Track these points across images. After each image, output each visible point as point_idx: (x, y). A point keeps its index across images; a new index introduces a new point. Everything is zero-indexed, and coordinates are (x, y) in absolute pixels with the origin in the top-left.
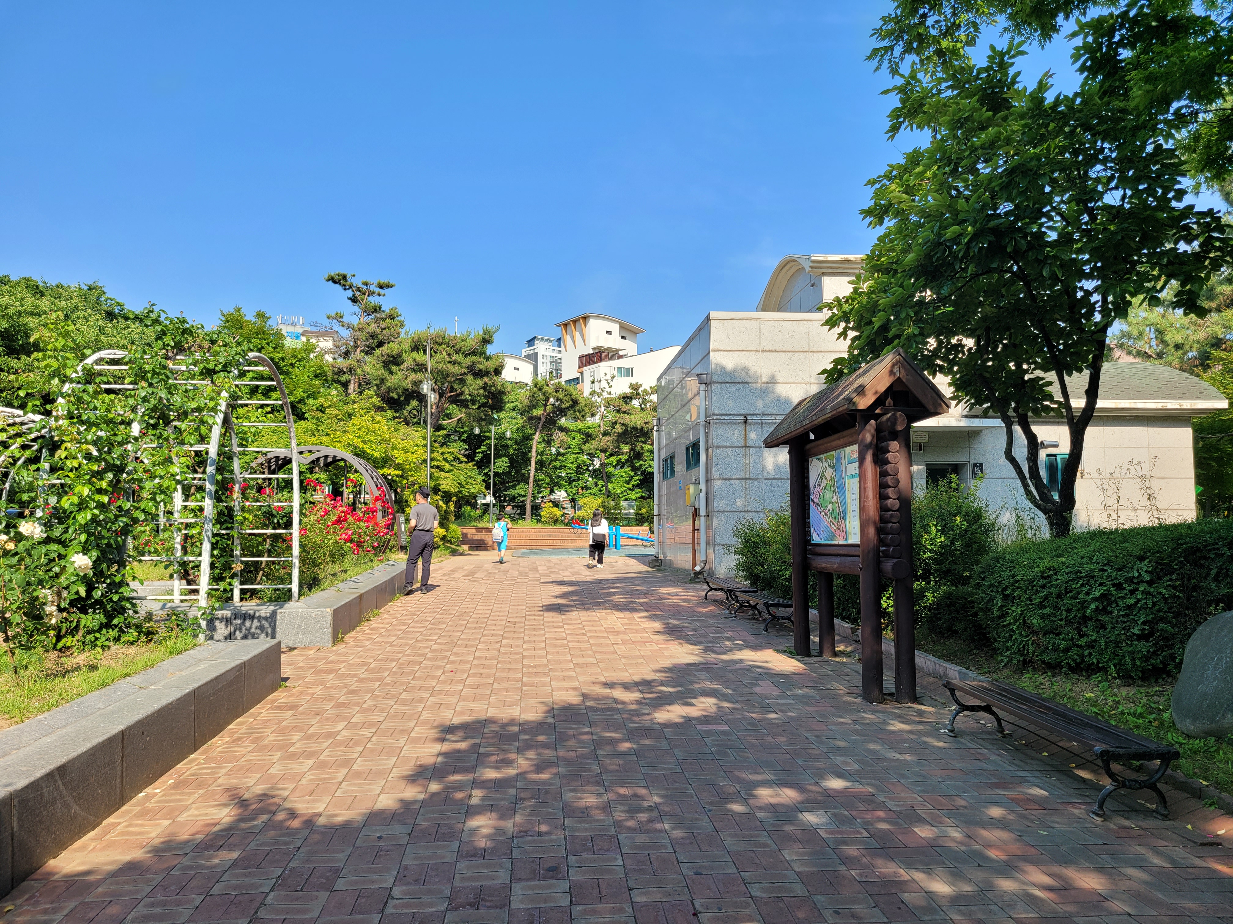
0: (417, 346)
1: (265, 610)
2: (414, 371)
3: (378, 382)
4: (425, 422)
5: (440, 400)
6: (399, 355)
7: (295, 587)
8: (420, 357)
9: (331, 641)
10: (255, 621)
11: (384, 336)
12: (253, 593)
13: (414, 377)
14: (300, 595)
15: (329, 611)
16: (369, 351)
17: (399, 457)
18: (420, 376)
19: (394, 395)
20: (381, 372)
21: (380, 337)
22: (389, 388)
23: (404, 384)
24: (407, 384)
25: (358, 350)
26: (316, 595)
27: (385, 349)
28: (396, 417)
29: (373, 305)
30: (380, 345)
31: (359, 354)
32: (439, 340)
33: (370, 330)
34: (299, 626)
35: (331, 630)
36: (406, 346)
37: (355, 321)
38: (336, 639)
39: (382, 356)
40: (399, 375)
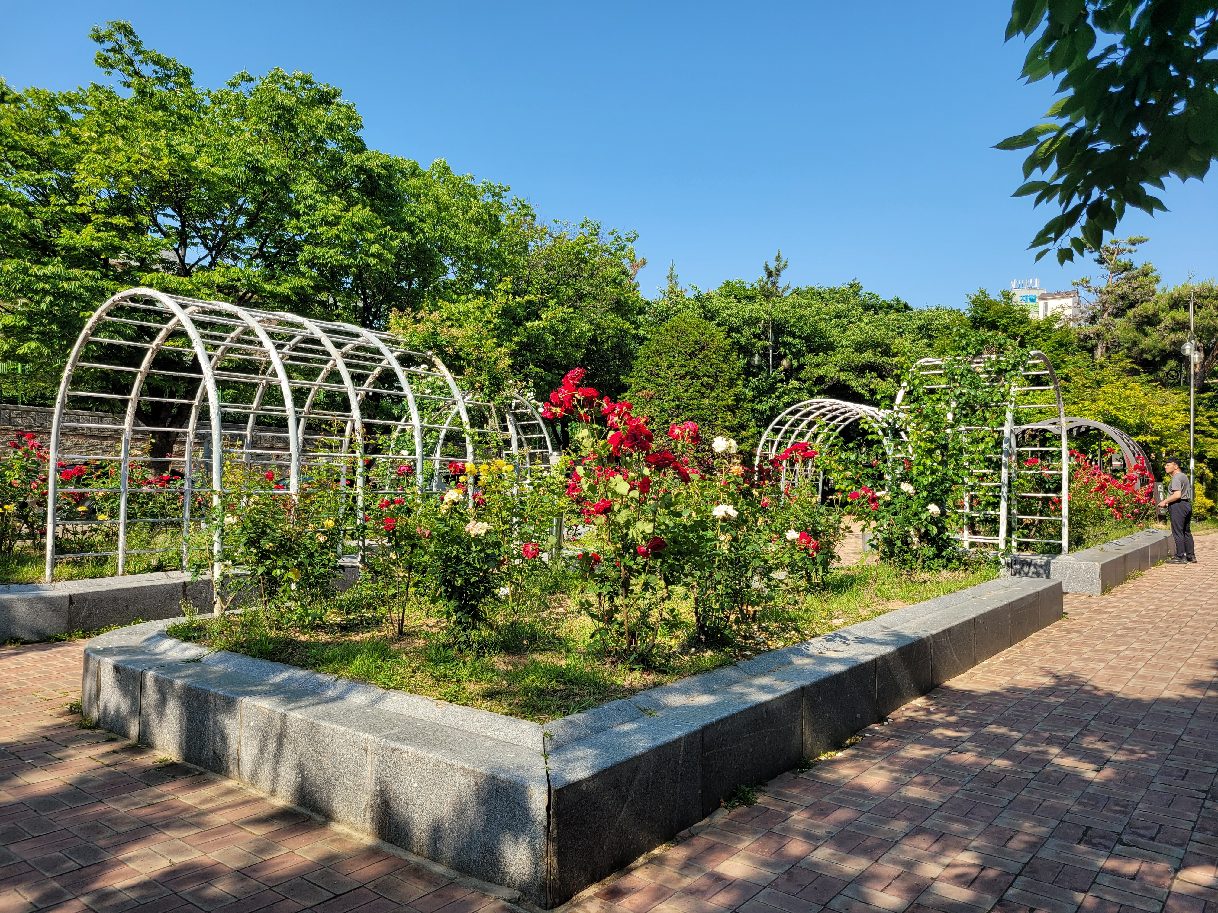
0: (1176, 303)
1: (1040, 560)
2: (1173, 330)
3: (1129, 345)
4: (1187, 383)
5: (1205, 359)
6: (1155, 314)
7: (1065, 542)
8: (1180, 315)
9: (1100, 591)
10: (1032, 568)
11: (1136, 295)
12: (1027, 545)
13: (1173, 337)
14: (1069, 550)
15: (1098, 565)
16: (1119, 313)
17: (1156, 422)
18: (1180, 335)
19: (1149, 357)
20: (1133, 335)
21: (1132, 298)
22: (1142, 350)
23: (1160, 345)
24: (1166, 345)
25: (1106, 314)
26: (1082, 552)
27: (1138, 310)
28: (1152, 381)
29: (1122, 263)
30: (1132, 305)
31: (1107, 318)
32: (1206, 293)
33: (1120, 292)
34: (1071, 575)
35: (1100, 581)
36: (1163, 303)
37: (1103, 285)
38: (1105, 590)
39: (1135, 317)
40: (1156, 336)
